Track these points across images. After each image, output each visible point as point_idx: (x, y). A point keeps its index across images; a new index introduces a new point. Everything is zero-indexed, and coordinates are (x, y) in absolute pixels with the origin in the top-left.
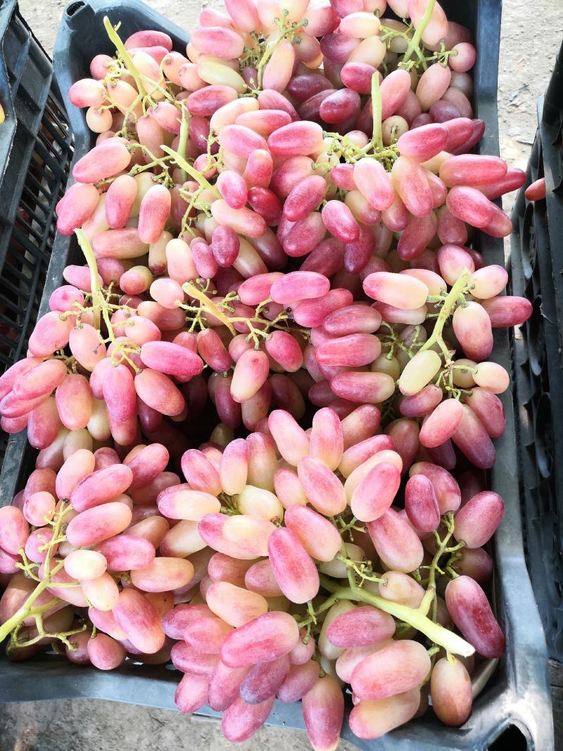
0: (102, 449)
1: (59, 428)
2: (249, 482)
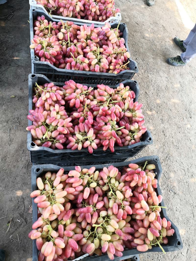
0: (64, 96)
1: (66, 90)
2: (61, 116)
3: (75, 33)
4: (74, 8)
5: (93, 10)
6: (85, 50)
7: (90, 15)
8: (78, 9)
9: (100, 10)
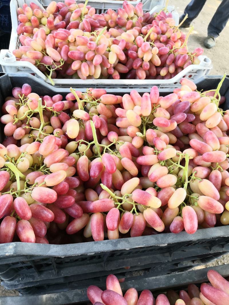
3: (109, 114)
4: (103, 59)
5: (147, 58)
6: (141, 159)
7: (141, 68)
8: (112, 60)
9: (160, 56)
